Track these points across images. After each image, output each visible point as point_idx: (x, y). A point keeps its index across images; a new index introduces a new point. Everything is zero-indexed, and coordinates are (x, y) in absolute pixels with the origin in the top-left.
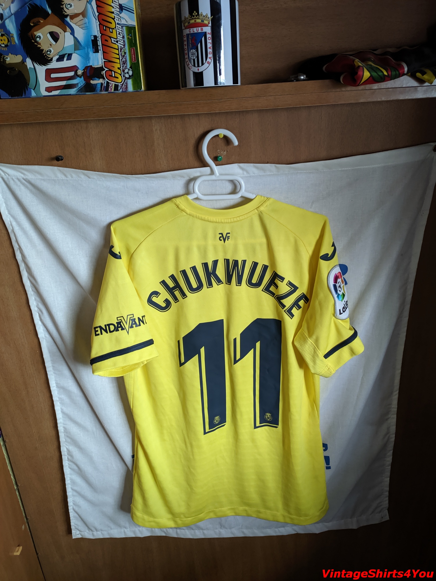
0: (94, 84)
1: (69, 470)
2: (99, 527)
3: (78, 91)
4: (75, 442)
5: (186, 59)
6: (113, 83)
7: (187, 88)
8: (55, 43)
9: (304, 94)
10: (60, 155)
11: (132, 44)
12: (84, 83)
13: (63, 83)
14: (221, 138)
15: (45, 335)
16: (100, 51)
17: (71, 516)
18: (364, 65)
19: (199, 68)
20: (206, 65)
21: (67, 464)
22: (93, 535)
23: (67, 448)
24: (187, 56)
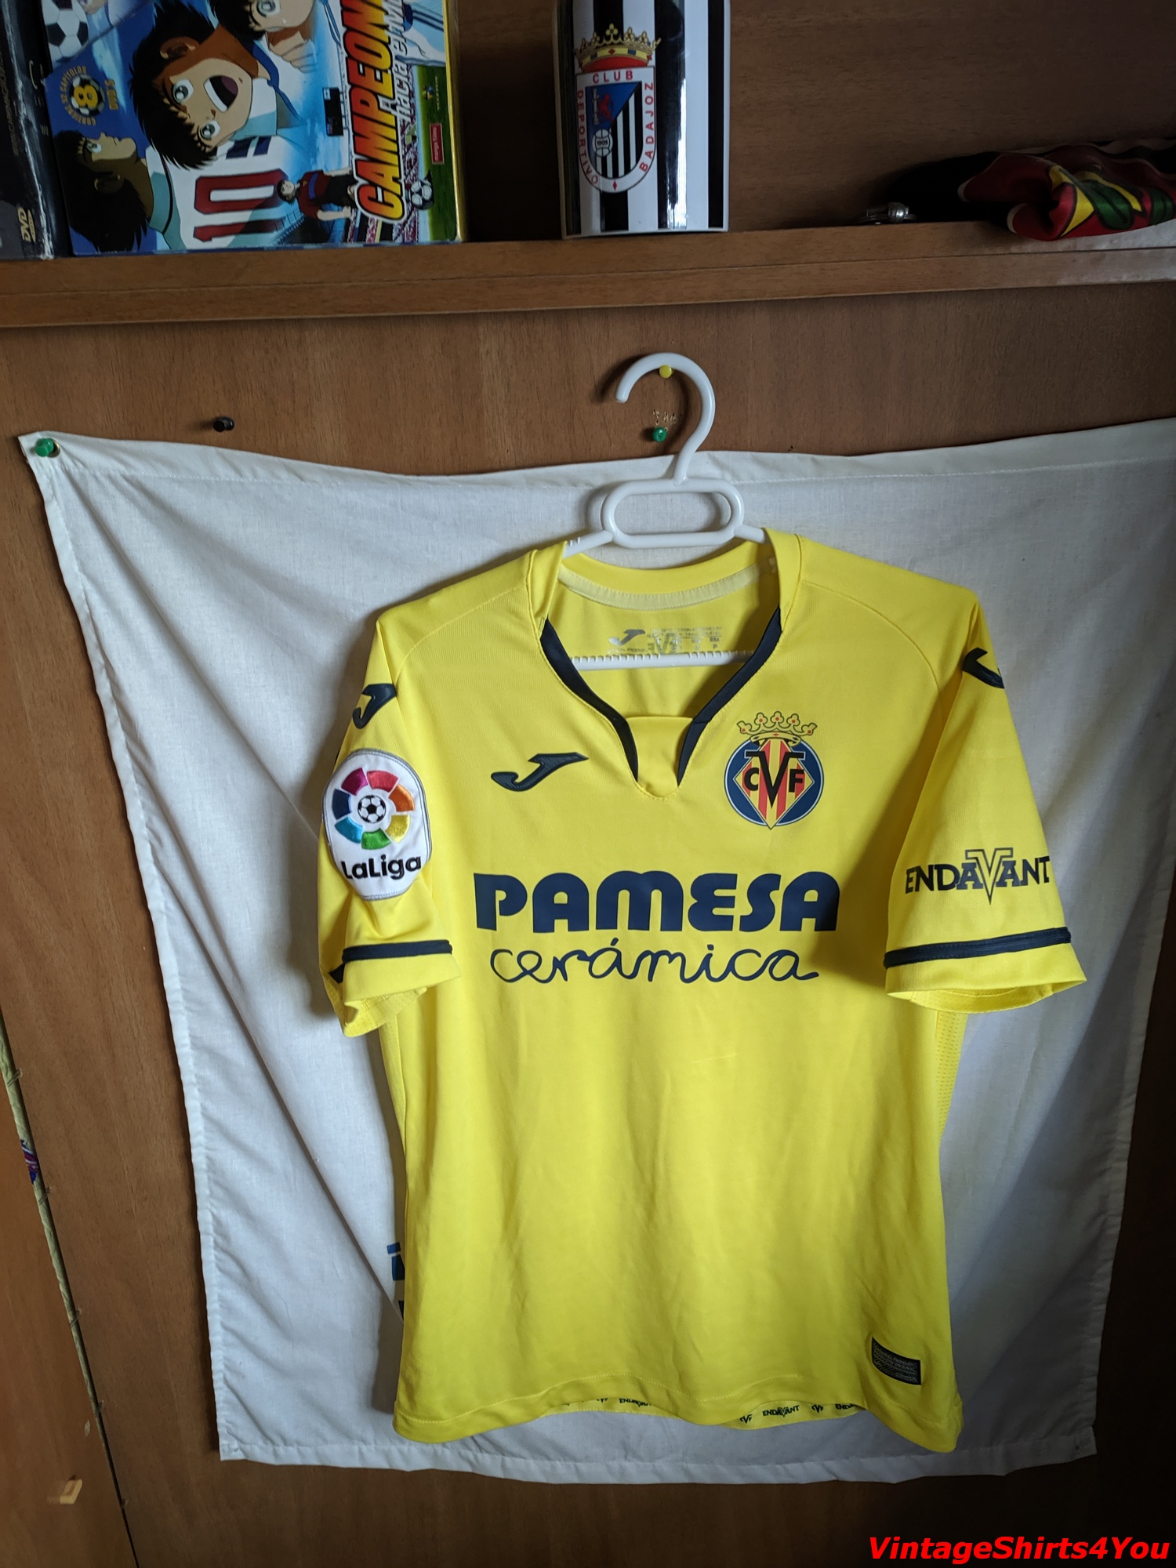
0: (327, 222)
1: (218, 1273)
2: (291, 1432)
3: (283, 240)
4: (235, 1200)
5: (582, 155)
6: (377, 221)
7: (579, 236)
8: (225, 107)
9: (906, 260)
10: (226, 414)
11: (434, 113)
12: (301, 219)
14: (666, 379)
15: (166, 903)
16: (345, 132)
17: (216, 1400)
18: (1076, 180)
19: (618, 181)
20: (637, 173)
21: (212, 1258)
22: (276, 1454)
23: (213, 1215)
24: (586, 147)
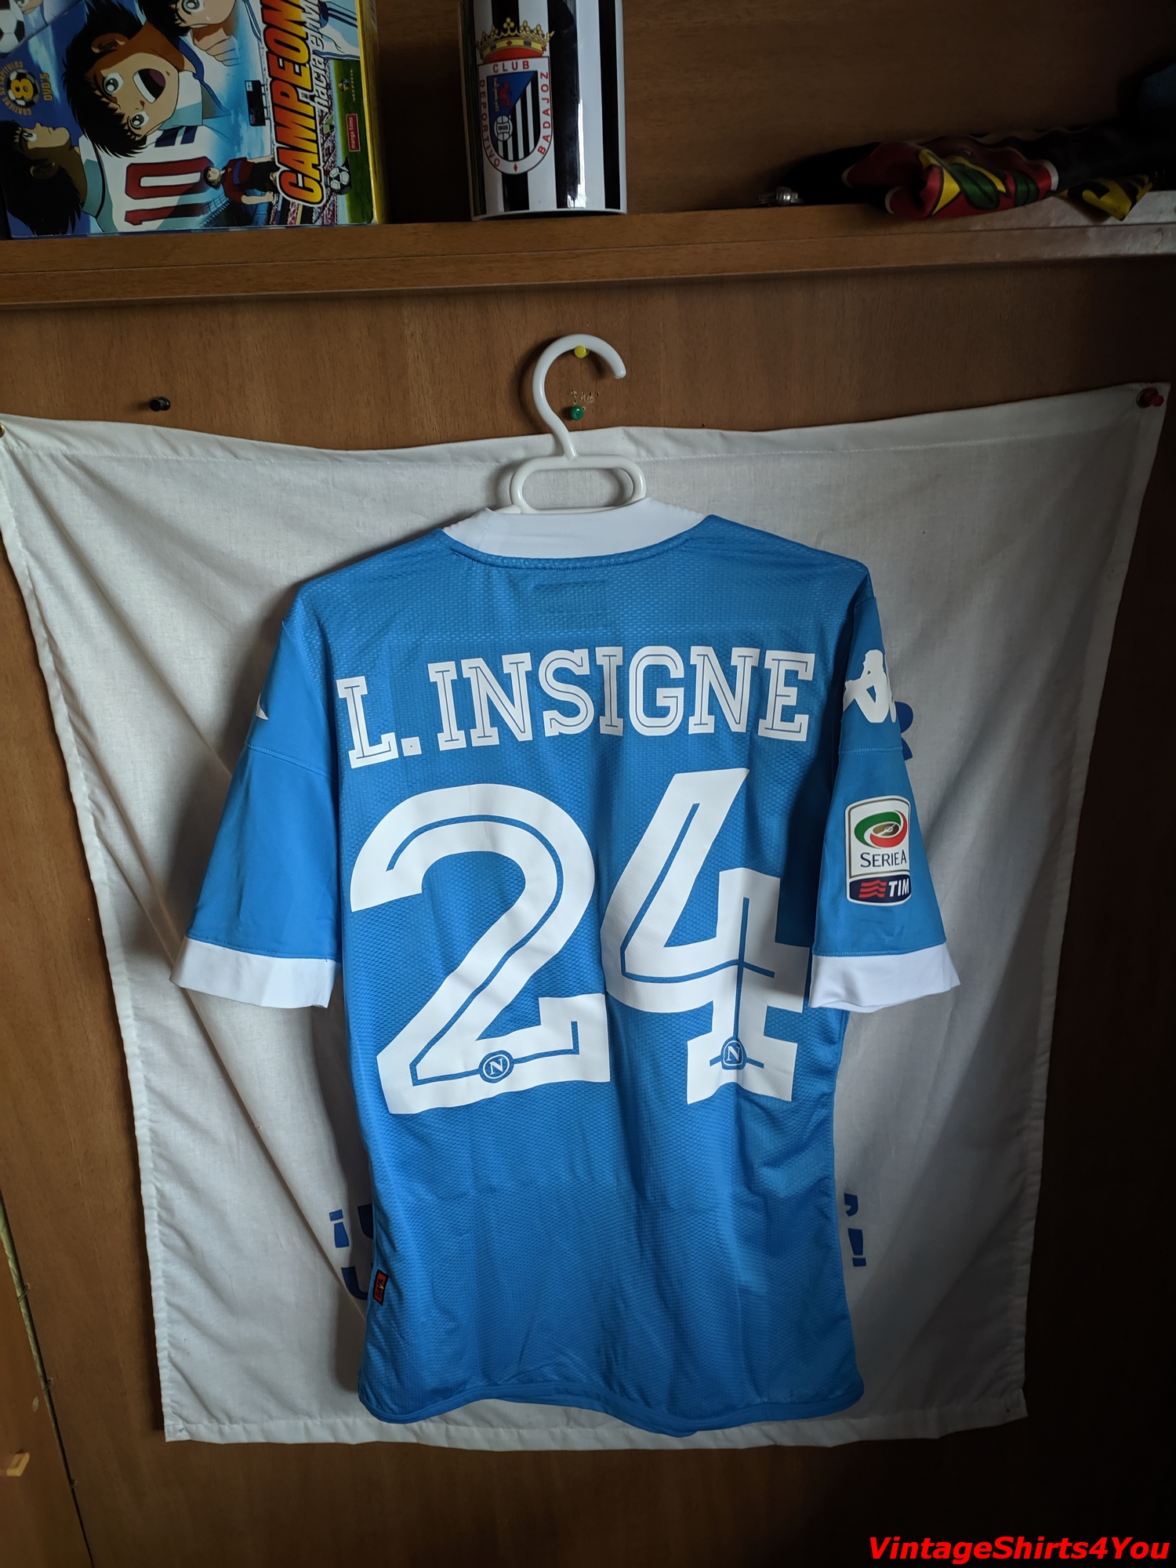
0: (251, 205)
1: (163, 1248)
2: (236, 1410)
3: (210, 223)
4: (179, 1173)
5: (486, 139)
6: (299, 205)
7: (485, 216)
8: (154, 99)
9: (792, 241)
10: (164, 396)
11: (350, 104)
12: (226, 203)
13: (172, 201)
14: (581, 359)
15: (108, 874)
16: (267, 122)
17: (162, 1377)
18: (943, 162)
19: (518, 163)
20: (535, 156)
21: (156, 1233)
22: (221, 1433)
23: (156, 1186)
24: (488, 133)
